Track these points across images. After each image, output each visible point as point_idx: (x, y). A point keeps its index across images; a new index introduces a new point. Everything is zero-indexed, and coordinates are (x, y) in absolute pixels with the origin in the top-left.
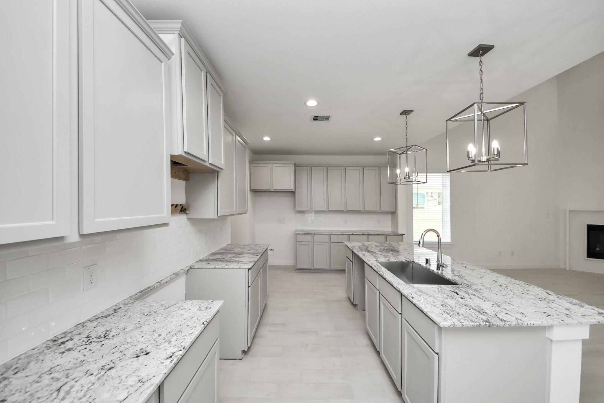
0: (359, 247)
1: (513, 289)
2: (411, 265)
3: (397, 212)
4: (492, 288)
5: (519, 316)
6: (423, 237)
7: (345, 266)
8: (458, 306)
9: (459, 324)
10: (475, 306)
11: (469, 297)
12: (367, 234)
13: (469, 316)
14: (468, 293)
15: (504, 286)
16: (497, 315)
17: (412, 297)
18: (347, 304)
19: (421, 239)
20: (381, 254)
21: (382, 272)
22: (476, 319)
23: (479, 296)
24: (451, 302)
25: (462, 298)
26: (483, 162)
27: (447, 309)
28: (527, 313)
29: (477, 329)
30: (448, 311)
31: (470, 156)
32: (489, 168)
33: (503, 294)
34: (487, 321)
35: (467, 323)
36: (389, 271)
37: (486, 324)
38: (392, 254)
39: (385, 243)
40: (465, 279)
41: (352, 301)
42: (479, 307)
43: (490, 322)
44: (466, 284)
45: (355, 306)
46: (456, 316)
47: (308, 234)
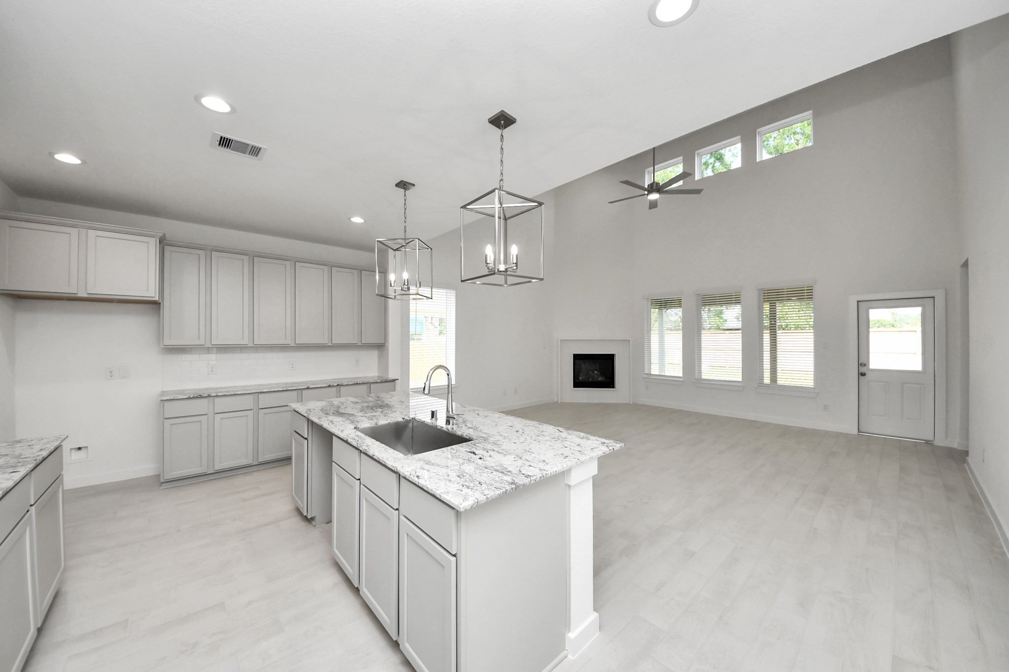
0: (322, 410)
1: (529, 432)
2: (411, 425)
3: (386, 345)
4: (509, 436)
5: (541, 465)
6: (429, 379)
7: (291, 450)
8: (478, 472)
9: (482, 499)
10: (497, 466)
11: (488, 454)
12: (336, 385)
13: (493, 482)
14: (486, 450)
15: (521, 432)
16: (521, 470)
17: (418, 477)
18: (296, 521)
19: (427, 381)
20: (363, 415)
21: (367, 446)
22: (501, 483)
23: (499, 450)
24: (469, 468)
25: (481, 458)
26: (501, 271)
27: (466, 481)
28: (548, 459)
29: (504, 498)
30: (467, 484)
31: (488, 262)
32: (506, 282)
33: (521, 441)
34: (512, 483)
35: (492, 493)
36: (378, 442)
37: (513, 486)
38: (382, 412)
39: (369, 396)
40: (480, 431)
41: (305, 514)
42: (501, 465)
43: (517, 483)
44: (482, 437)
45: (309, 520)
46: (478, 488)
47: (200, 397)
